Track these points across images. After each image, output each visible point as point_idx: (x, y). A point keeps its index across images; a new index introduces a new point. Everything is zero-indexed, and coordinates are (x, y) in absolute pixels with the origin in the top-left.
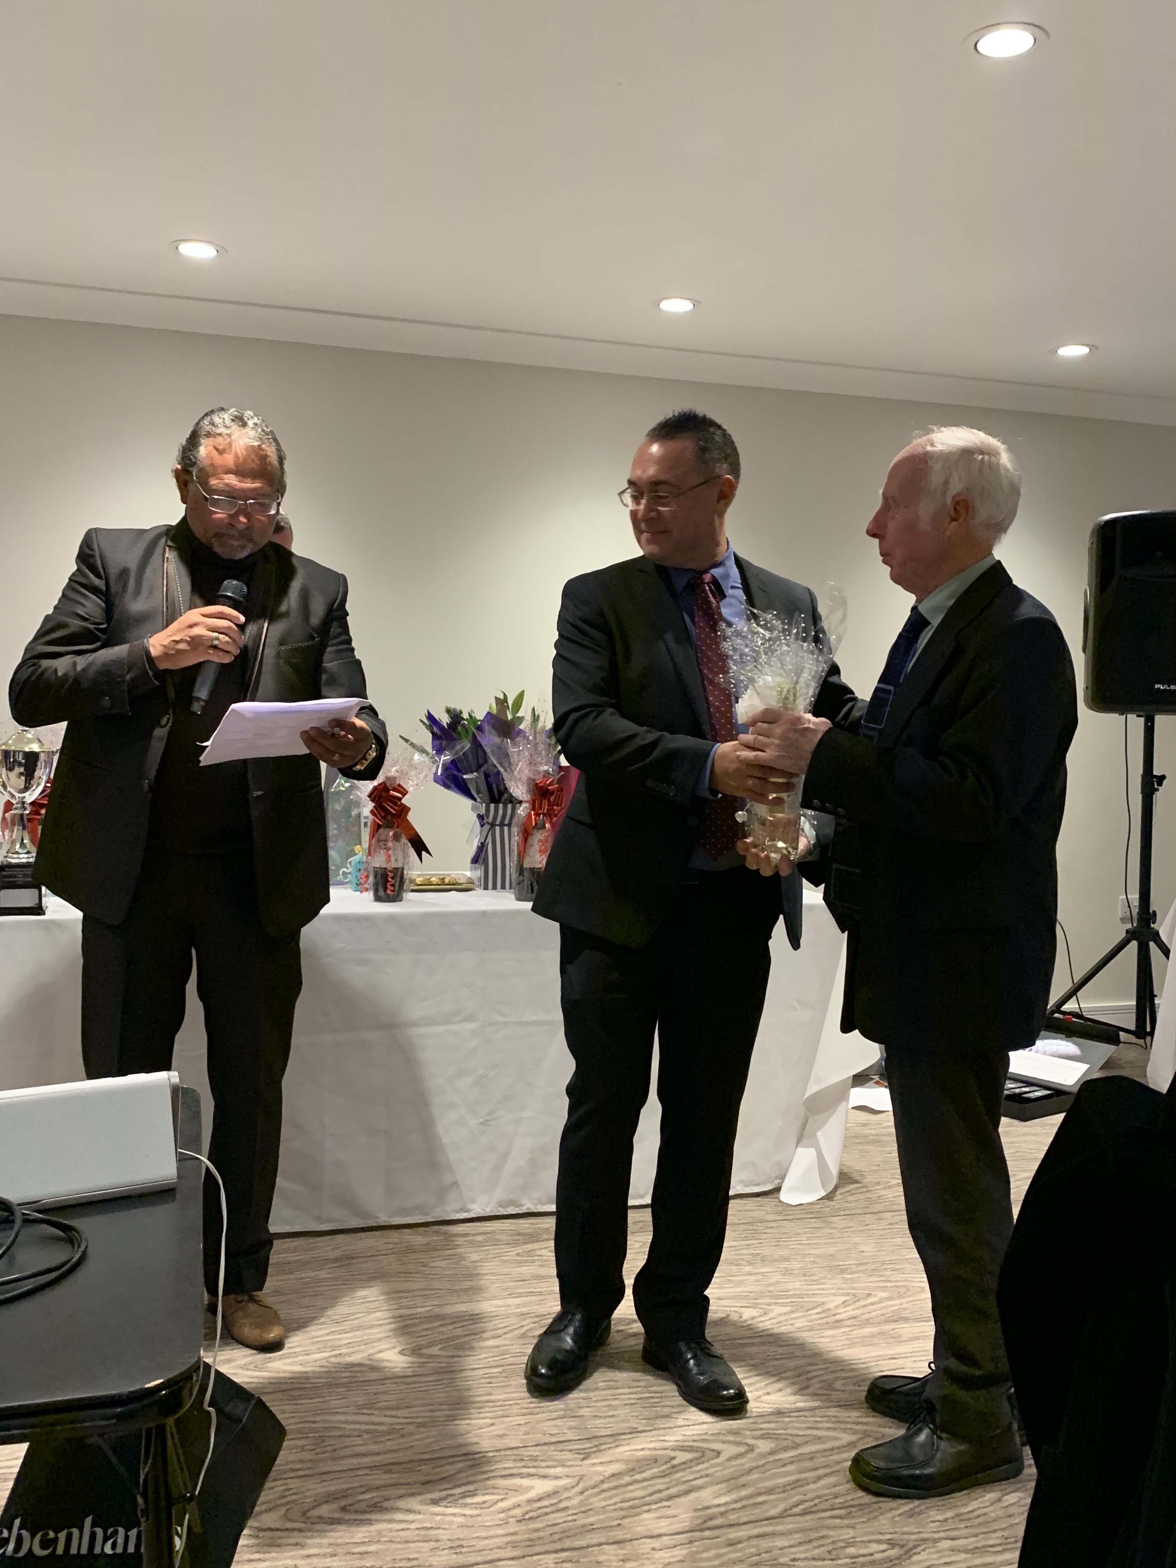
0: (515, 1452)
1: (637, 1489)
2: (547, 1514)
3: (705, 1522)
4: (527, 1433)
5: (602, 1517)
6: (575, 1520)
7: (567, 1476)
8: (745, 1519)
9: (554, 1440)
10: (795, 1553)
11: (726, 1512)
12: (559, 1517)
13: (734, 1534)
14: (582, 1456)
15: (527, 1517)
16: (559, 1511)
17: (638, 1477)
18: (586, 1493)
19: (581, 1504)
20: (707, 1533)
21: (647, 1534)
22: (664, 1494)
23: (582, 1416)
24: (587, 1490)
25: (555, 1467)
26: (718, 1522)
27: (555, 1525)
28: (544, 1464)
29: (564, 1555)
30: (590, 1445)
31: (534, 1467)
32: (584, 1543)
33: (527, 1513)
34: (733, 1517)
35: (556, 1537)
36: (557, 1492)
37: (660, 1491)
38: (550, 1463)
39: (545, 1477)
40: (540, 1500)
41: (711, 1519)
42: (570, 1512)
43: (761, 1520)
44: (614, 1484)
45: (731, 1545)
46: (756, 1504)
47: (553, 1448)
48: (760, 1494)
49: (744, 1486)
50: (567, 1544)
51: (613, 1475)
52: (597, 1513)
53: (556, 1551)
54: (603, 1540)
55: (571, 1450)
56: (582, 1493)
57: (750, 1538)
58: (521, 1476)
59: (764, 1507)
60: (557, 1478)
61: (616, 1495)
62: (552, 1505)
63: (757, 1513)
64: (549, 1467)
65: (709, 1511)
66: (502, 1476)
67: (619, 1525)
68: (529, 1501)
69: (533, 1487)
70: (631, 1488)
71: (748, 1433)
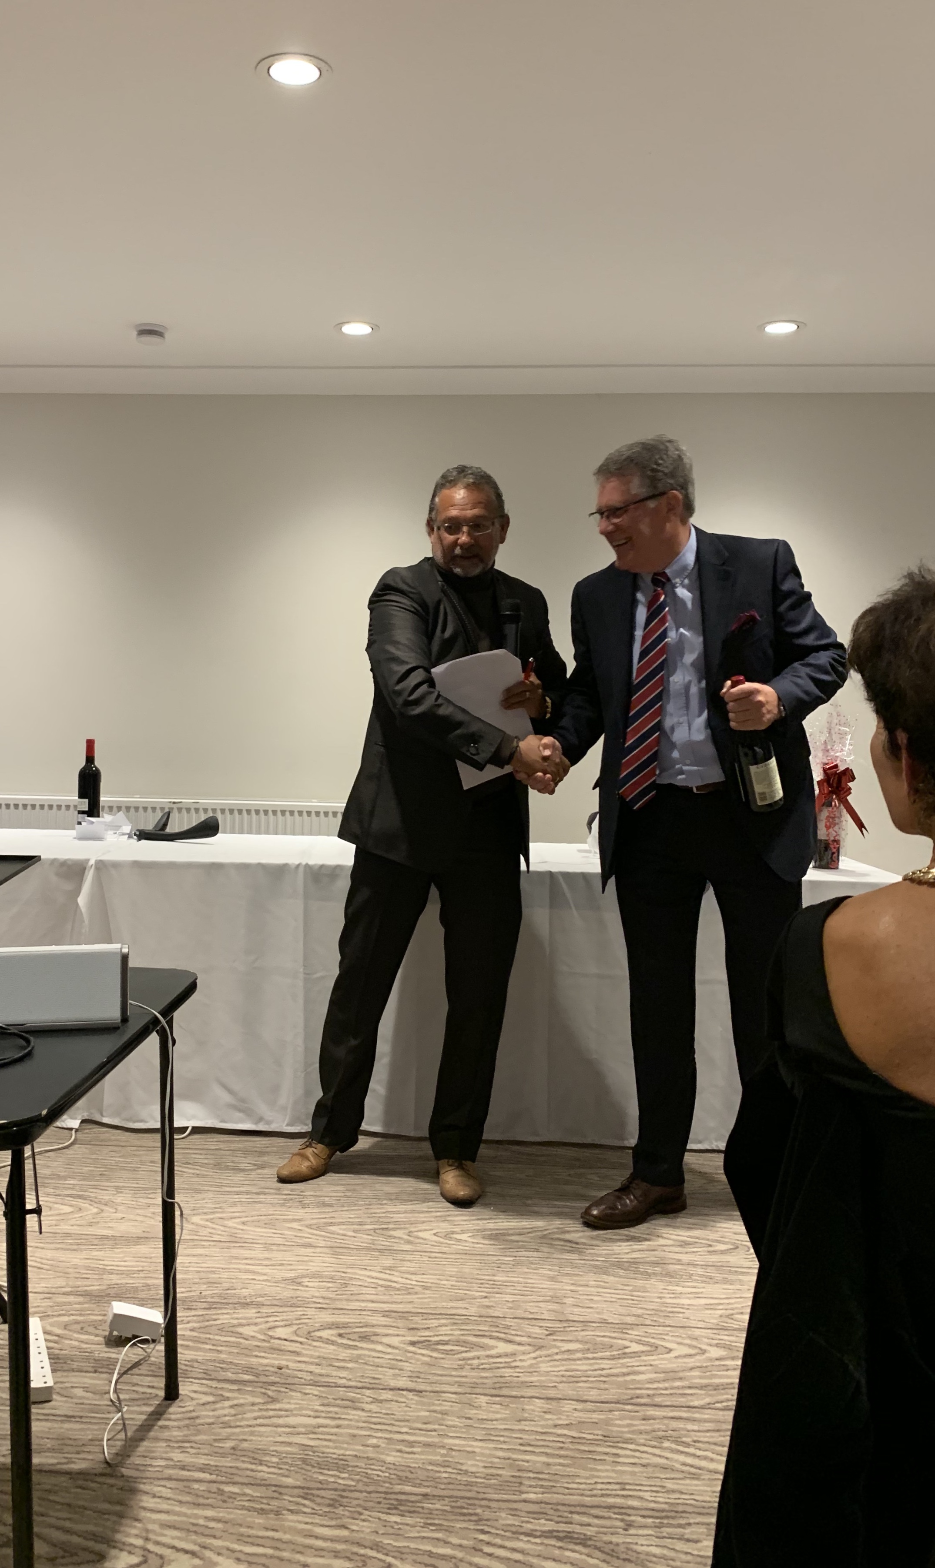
0: (494, 1320)
1: (583, 1364)
2: (499, 1368)
3: (632, 1398)
4: (510, 1308)
5: (543, 1378)
6: (518, 1377)
7: (529, 1345)
8: (668, 1403)
9: (531, 1316)
10: (700, 1437)
11: (654, 1395)
12: (507, 1372)
13: (651, 1412)
14: (547, 1333)
15: (482, 1367)
16: (511, 1367)
17: (590, 1355)
18: (538, 1360)
19: (531, 1366)
20: (629, 1407)
21: (575, 1398)
22: (604, 1372)
23: (565, 1303)
24: (541, 1357)
25: (522, 1336)
26: (643, 1401)
27: (501, 1377)
28: (513, 1332)
29: (498, 1399)
30: (560, 1326)
31: (505, 1333)
32: (519, 1394)
33: (482, 1364)
34: (658, 1400)
35: (498, 1385)
36: (515, 1354)
37: (603, 1369)
38: (519, 1333)
39: (510, 1342)
40: (497, 1357)
41: (637, 1397)
42: (518, 1370)
43: (682, 1407)
44: (566, 1357)
45: (644, 1419)
46: (685, 1394)
47: (527, 1322)
48: (690, 1388)
49: (681, 1378)
50: (505, 1392)
51: (568, 1351)
52: (541, 1375)
53: (492, 1396)
54: (537, 1395)
55: (541, 1327)
56: (535, 1358)
57: (664, 1417)
58: (491, 1337)
59: (689, 1398)
60: (519, 1344)
61: (563, 1365)
62: (505, 1362)
63: (682, 1401)
64: (517, 1335)
65: (638, 1392)
66: (475, 1335)
67: (555, 1387)
68: (488, 1356)
69: (497, 1347)
70: (578, 1362)
71: (706, 1340)
